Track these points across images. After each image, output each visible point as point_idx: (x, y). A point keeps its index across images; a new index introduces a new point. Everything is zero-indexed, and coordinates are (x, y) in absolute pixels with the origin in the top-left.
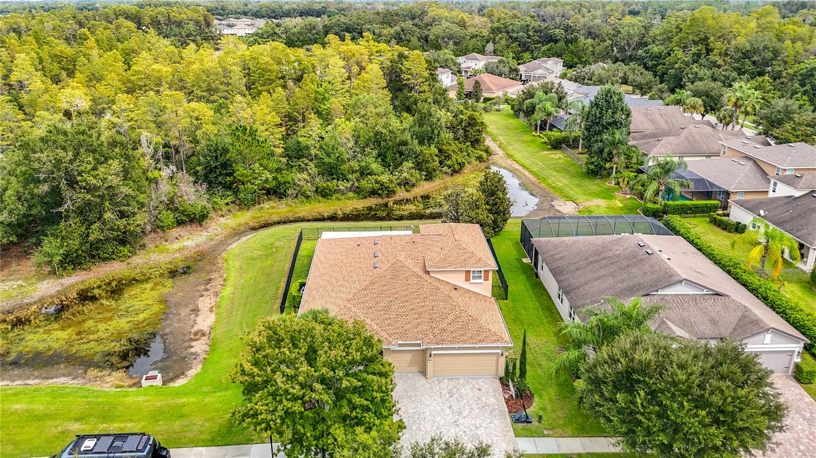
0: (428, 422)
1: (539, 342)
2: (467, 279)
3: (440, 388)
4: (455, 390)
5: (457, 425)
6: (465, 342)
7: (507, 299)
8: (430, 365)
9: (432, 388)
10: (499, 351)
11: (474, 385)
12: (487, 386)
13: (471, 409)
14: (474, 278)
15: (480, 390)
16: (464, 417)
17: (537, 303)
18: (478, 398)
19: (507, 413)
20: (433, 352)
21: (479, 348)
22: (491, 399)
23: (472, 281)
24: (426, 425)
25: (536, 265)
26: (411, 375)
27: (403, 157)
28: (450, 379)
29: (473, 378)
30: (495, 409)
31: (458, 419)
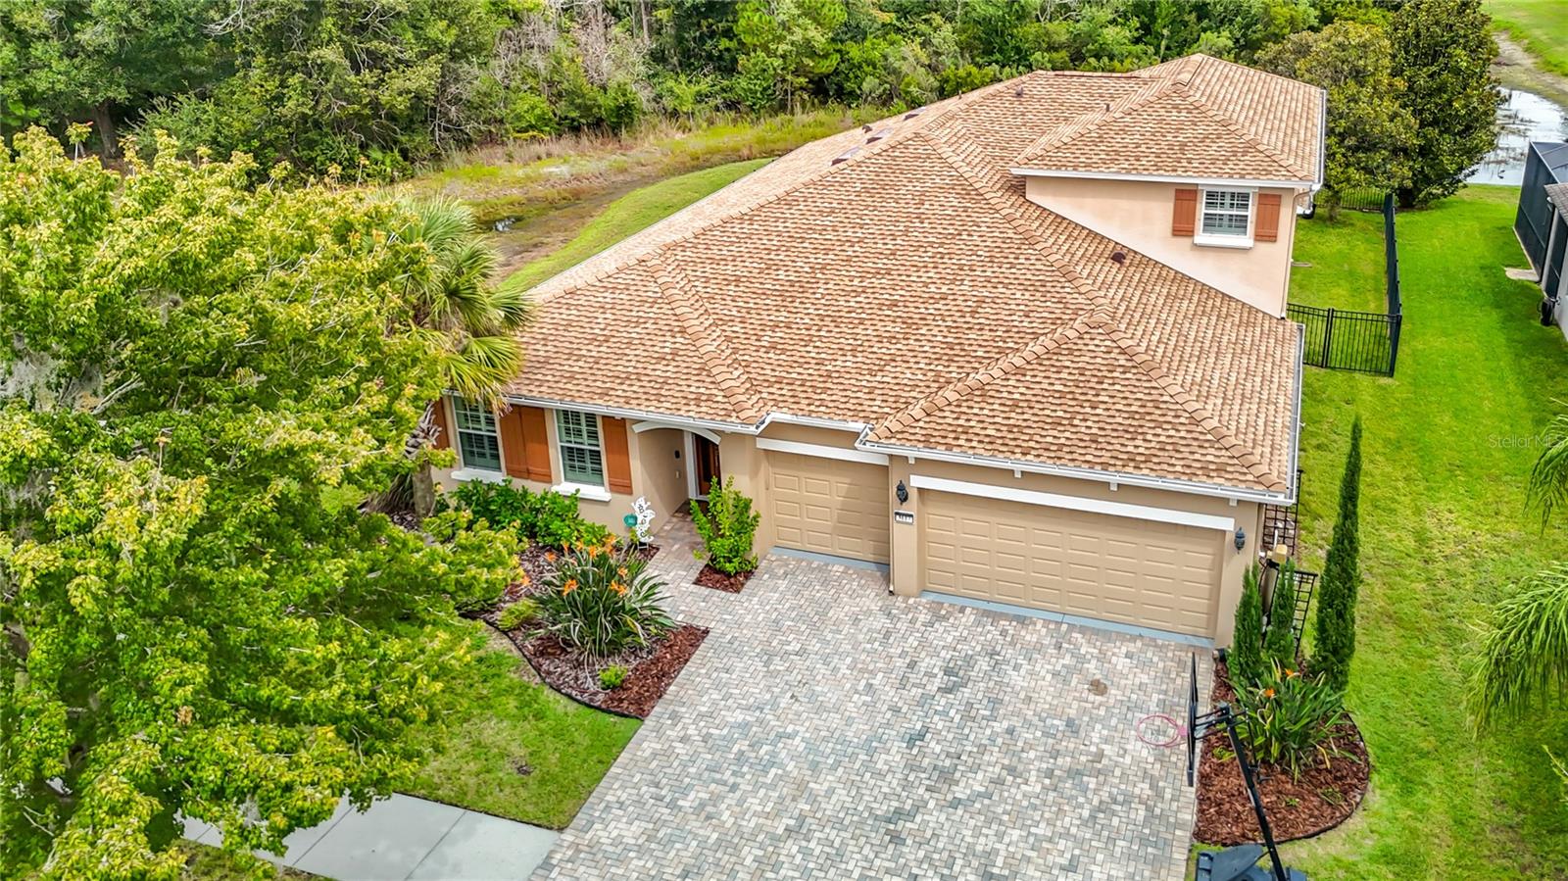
0: (773, 786)
1: (1484, 538)
2: (1182, 228)
3: (923, 643)
4: (983, 664)
5: (896, 839)
6: (1056, 452)
7: (1391, 373)
8: (904, 536)
9: (887, 635)
10: (1227, 524)
11: (1082, 659)
12: (1145, 679)
13: (1011, 770)
14: (1211, 223)
15: (1098, 687)
16: (955, 803)
17: (1521, 402)
18: (1070, 723)
19: (1184, 835)
20: (917, 481)
21: (1126, 492)
22: (1134, 746)
23: (1202, 237)
24: (753, 803)
25: (1553, 288)
26: (838, 568)
27: (1205, 23)
28: (986, 613)
29: (1096, 632)
30: (1127, 802)
31: (920, 807)
